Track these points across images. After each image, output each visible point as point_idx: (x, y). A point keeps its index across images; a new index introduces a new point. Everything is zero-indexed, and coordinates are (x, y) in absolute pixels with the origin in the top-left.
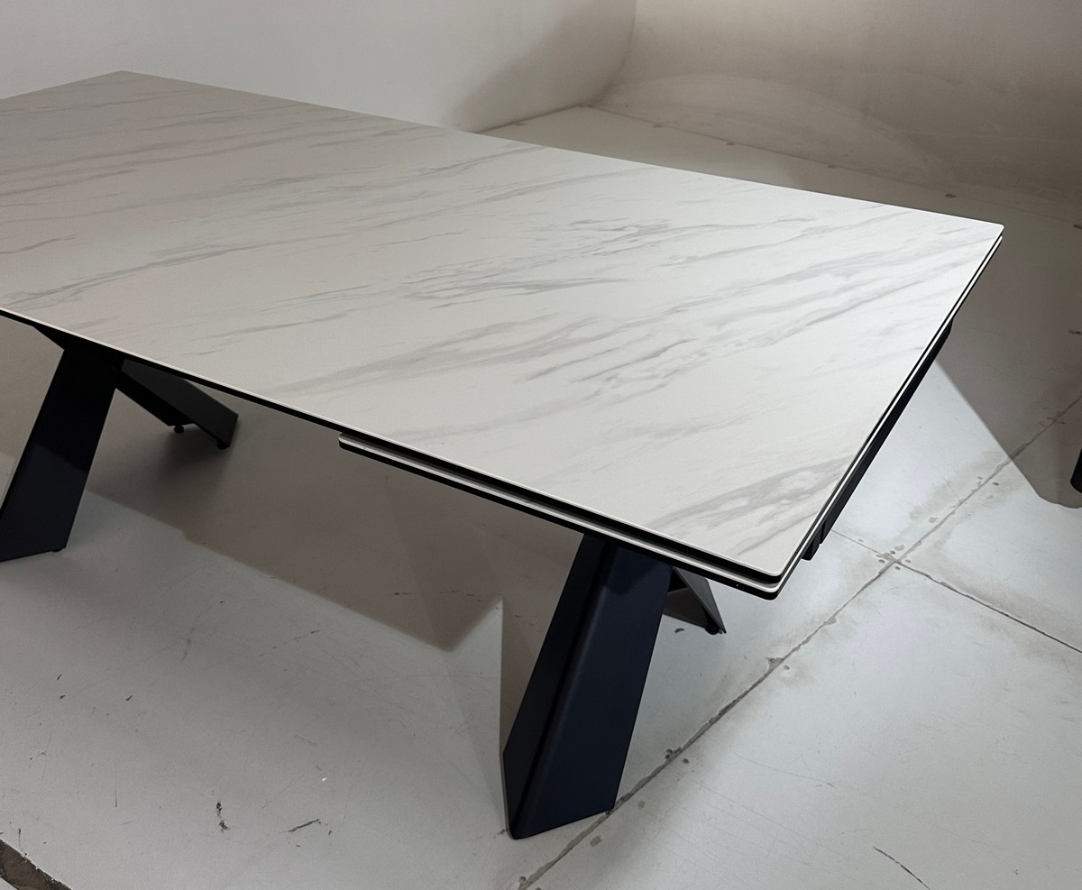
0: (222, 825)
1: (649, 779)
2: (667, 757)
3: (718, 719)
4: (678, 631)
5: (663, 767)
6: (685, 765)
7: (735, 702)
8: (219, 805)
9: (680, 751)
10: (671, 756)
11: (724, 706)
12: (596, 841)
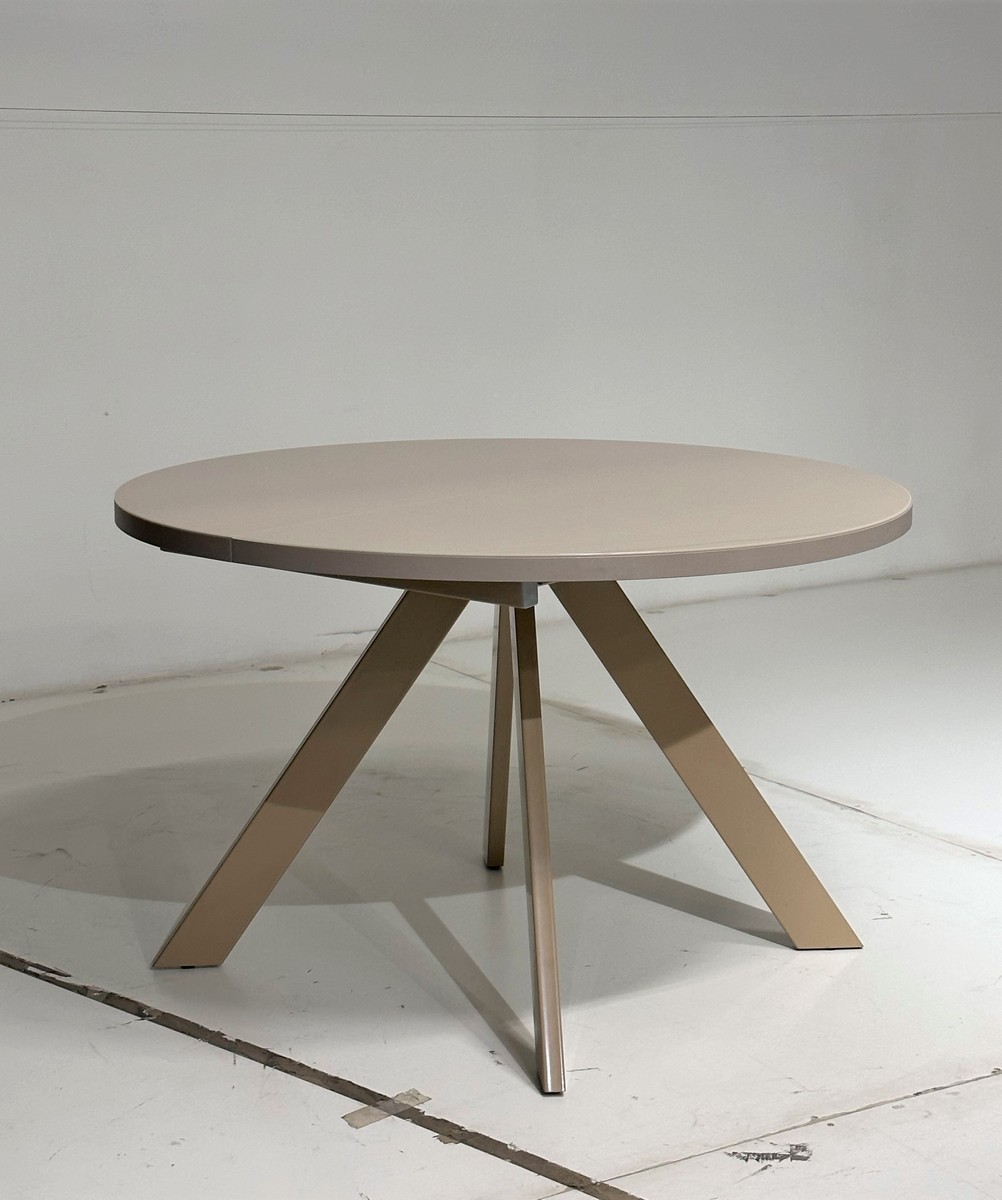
0: (498, 1062)
1: (967, 1082)
2: (994, 1072)
5: (988, 1077)
8: (492, 1051)
10: (997, 1072)
12: (898, 1108)
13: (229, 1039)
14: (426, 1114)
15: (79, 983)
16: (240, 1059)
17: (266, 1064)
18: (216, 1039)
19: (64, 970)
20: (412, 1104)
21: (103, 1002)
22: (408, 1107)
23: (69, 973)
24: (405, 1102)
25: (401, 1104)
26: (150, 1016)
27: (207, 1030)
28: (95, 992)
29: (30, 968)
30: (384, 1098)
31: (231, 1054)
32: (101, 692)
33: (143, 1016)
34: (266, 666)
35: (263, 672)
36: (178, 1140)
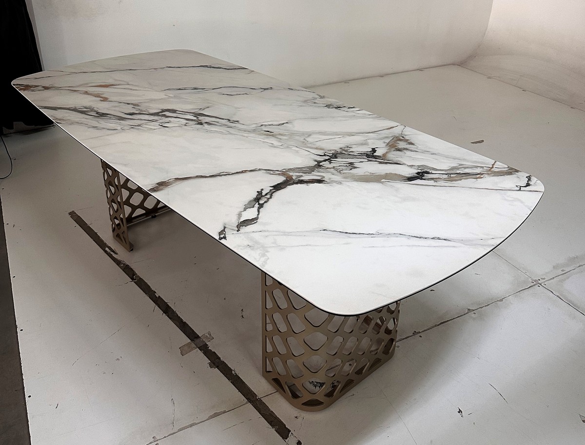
1: (404, 339)
2: (414, 333)
3: (439, 325)
5: (411, 336)
6: (420, 338)
9: (419, 332)
13: (157, 296)
14: (209, 348)
15: (119, 259)
16: (156, 308)
17: (164, 312)
18: (152, 295)
19: (117, 251)
20: (206, 342)
21: (123, 270)
22: (204, 343)
23: (118, 252)
24: (204, 340)
25: (203, 341)
26: (135, 279)
27: (151, 289)
28: (122, 264)
29: (107, 249)
30: (198, 337)
31: (154, 305)
33: (132, 279)
36: (119, 358)
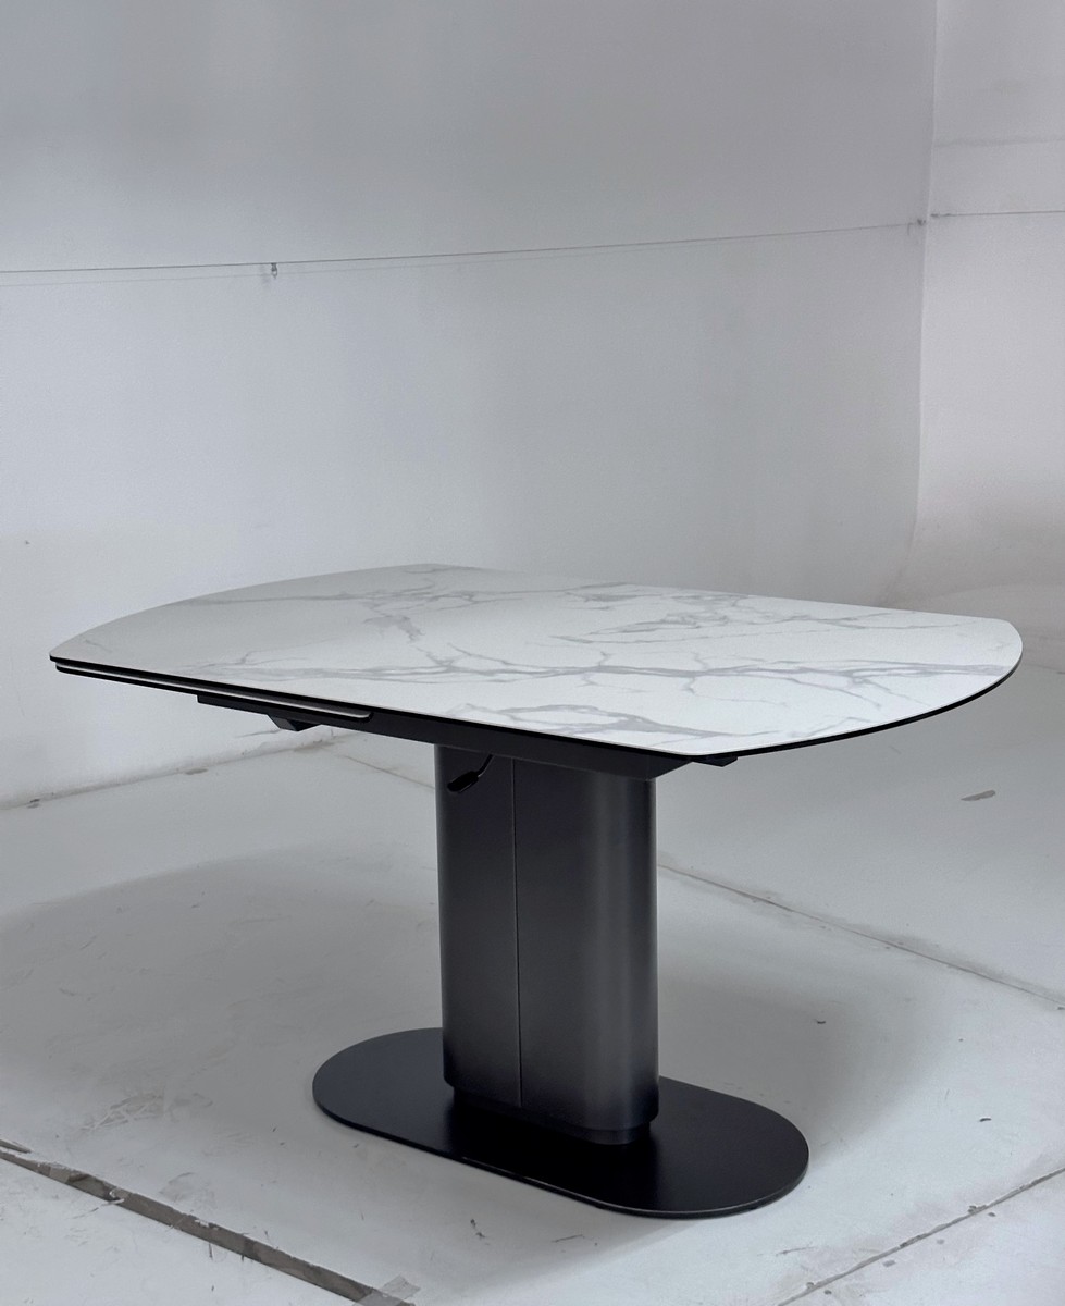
0: (480, 1235)
1: (949, 1225)
2: (970, 1211)
3: (1030, 1186)
4: (983, 1120)
5: (966, 1217)
6: (991, 1218)
7: (1051, 1176)
8: (473, 1221)
9: (985, 1207)
10: (973, 1211)
11: (1038, 1178)
12: (888, 1264)
13: (202, 1223)
15: (41, 1161)
16: (216, 1249)
17: (243, 1255)
18: (188, 1225)
19: (25, 1145)
20: (401, 1297)
21: (66, 1183)
22: (397, 1302)
23: (28, 1148)
24: (394, 1295)
26: (117, 1199)
27: (178, 1213)
28: (57, 1170)
30: (370, 1290)
31: (207, 1243)
32: (35, 806)
33: (108, 1199)
34: (189, 769)
35: (188, 776)
